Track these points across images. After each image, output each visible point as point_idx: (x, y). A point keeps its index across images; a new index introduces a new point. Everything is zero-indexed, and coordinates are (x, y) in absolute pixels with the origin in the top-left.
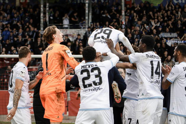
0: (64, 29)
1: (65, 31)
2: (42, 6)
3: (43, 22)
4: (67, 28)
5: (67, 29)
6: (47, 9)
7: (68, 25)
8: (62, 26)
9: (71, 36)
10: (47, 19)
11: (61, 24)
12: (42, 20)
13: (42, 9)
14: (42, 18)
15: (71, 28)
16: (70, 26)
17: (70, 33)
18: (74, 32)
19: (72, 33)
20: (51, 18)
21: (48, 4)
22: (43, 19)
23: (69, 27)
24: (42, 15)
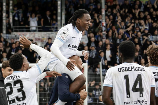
0: (32, 32)
1: (33, 34)
2: (4, 4)
3: (6, 24)
4: (35, 31)
5: (35, 33)
6: (11, 8)
7: (36, 27)
8: (29, 28)
9: (40, 41)
10: (11, 20)
11: (27, 26)
12: (4, 22)
13: (4, 8)
14: (4, 18)
15: (39, 31)
16: (39, 28)
17: (39, 36)
18: (43, 36)
19: (41, 37)
20: (16, 18)
21: (11, 2)
22: (6, 20)
23: (37, 29)
24: (4, 15)
